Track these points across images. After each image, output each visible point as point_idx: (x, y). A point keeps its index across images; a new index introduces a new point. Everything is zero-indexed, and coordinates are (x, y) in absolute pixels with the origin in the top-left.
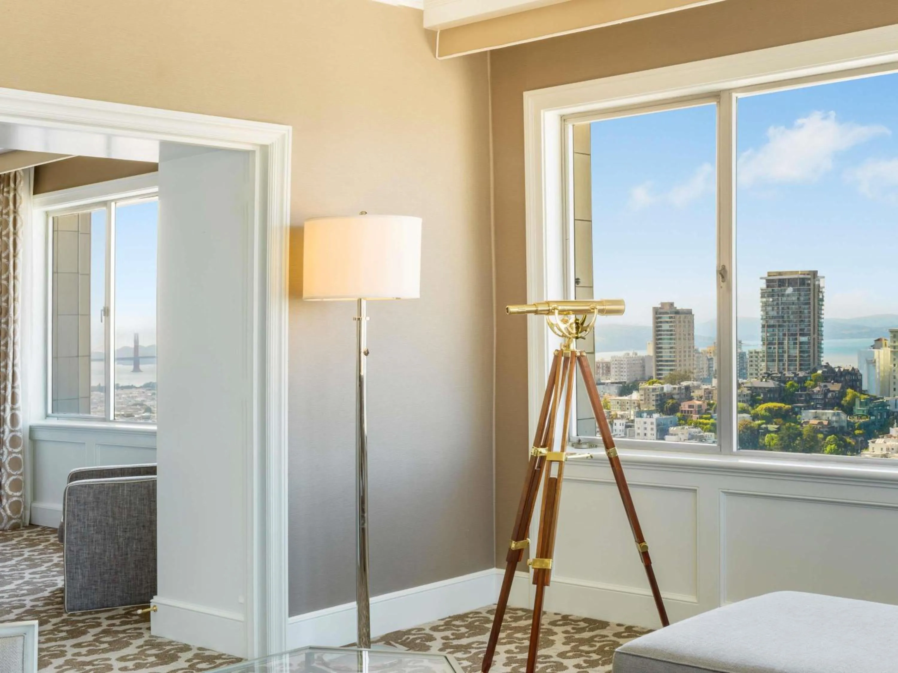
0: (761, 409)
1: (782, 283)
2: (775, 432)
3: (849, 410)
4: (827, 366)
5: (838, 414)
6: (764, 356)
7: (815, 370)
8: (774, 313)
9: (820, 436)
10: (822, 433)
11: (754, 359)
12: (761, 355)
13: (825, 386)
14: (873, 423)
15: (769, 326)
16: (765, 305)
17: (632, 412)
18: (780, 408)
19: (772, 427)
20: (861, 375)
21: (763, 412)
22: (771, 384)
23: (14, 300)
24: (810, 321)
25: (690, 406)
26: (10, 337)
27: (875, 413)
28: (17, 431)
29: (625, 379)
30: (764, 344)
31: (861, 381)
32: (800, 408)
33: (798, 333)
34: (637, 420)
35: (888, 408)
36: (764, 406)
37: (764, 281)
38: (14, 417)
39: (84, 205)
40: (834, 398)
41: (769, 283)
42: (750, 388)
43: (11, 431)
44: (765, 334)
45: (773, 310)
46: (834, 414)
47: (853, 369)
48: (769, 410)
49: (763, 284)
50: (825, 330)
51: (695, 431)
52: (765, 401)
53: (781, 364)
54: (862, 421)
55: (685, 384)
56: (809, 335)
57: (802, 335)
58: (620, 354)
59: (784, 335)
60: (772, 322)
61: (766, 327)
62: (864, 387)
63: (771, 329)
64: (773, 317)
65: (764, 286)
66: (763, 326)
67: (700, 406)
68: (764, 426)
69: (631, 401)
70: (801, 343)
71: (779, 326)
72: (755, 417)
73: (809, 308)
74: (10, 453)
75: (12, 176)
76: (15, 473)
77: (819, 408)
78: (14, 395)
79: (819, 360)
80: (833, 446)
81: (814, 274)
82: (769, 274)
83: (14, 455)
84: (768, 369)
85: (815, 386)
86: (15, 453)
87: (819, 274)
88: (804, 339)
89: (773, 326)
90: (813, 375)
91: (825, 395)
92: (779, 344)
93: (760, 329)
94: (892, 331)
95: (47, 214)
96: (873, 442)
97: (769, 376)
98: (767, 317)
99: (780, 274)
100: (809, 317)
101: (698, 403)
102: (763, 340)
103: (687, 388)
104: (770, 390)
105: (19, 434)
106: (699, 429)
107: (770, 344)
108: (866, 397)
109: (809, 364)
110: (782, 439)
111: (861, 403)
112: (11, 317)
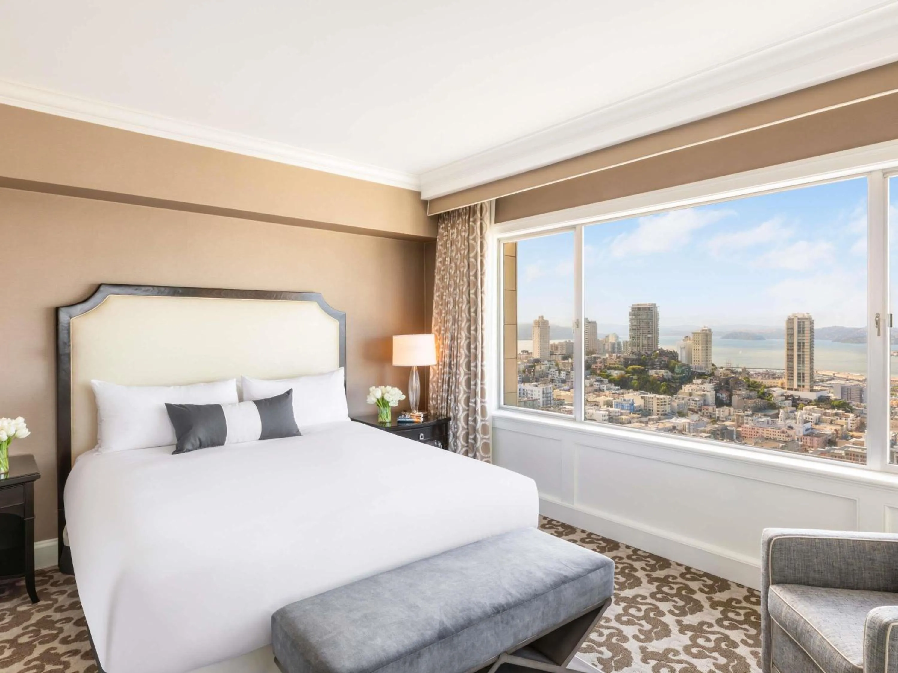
0: (630, 368)
1: (639, 309)
2: (637, 380)
3: (672, 371)
4: (661, 349)
5: (667, 372)
6: (630, 344)
7: (655, 351)
8: (635, 323)
9: (659, 382)
10: (659, 381)
11: (625, 345)
12: (629, 343)
13: (660, 359)
14: (684, 377)
15: (633, 329)
16: (631, 320)
17: (569, 368)
18: (639, 368)
19: (635, 377)
20: (678, 354)
21: (631, 370)
22: (634, 357)
23: (482, 311)
24: (652, 327)
25: (596, 367)
26: (479, 342)
27: (685, 372)
28: (486, 421)
29: (564, 352)
30: (630, 338)
31: (678, 357)
32: (648, 369)
33: (647, 332)
34: (571, 372)
35: (692, 370)
36: (631, 367)
37: (631, 308)
38: (483, 408)
39: (530, 233)
40: (664, 364)
41: (633, 309)
42: (624, 359)
43: (482, 421)
44: (631, 333)
45: (635, 322)
46: (665, 372)
47: (674, 351)
48: (633, 369)
49: (630, 310)
50: (660, 332)
51: (599, 378)
52: (631, 365)
53: (639, 347)
54: (679, 376)
55: (593, 356)
56: (652, 334)
57: (650, 334)
58: (563, 341)
59: (640, 334)
60: (634, 328)
61: (632, 330)
62: (679, 359)
63: (634, 331)
64: (635, 325)
65: (630, 311)
66: (630, 330)
67: (601, 366)
68: (631, 377)
69: (568, 363)
70: (649, 338)
71: (638, 329)
72: (627, 372)
73: (652, 322)
74: (482, 439)
75: (479, 207)
76: (486, 456)
77: (658, 369)
78: (482, 390)
79: (657, 347)
80: (665, 387)
81: (655, 305)
82: (633, 305)
83: (485, 441)
84: (632, 349)
85: (656, 358)
86: (485, 439)
87: (657, 306)
88: (649, 336)
89: (635, 329)
90: (654, 353)
91: (661, 363)
92: (638, 338)
93: (629, 331)
94: (693, 333)
95: (499, 240)
96: (685, 386)
97: (633, 353)
98: (632, 325)
99: (638, 305)
100: (652, 325)
101: (600, 365)
102: (630, 336)
103: (595, 358)
104: (634, 360)
105: (487, 423)
106: (601, 377)
107: (633, 337)
108: (680, 364)
109: (652, 348)
110: (639, 383)
111: (678, 367)
112: (479, 325)
